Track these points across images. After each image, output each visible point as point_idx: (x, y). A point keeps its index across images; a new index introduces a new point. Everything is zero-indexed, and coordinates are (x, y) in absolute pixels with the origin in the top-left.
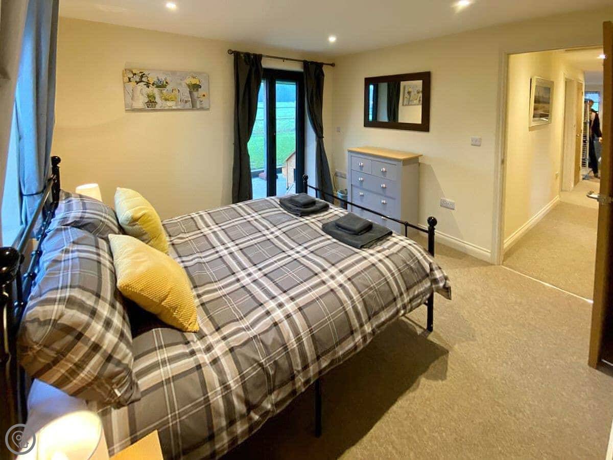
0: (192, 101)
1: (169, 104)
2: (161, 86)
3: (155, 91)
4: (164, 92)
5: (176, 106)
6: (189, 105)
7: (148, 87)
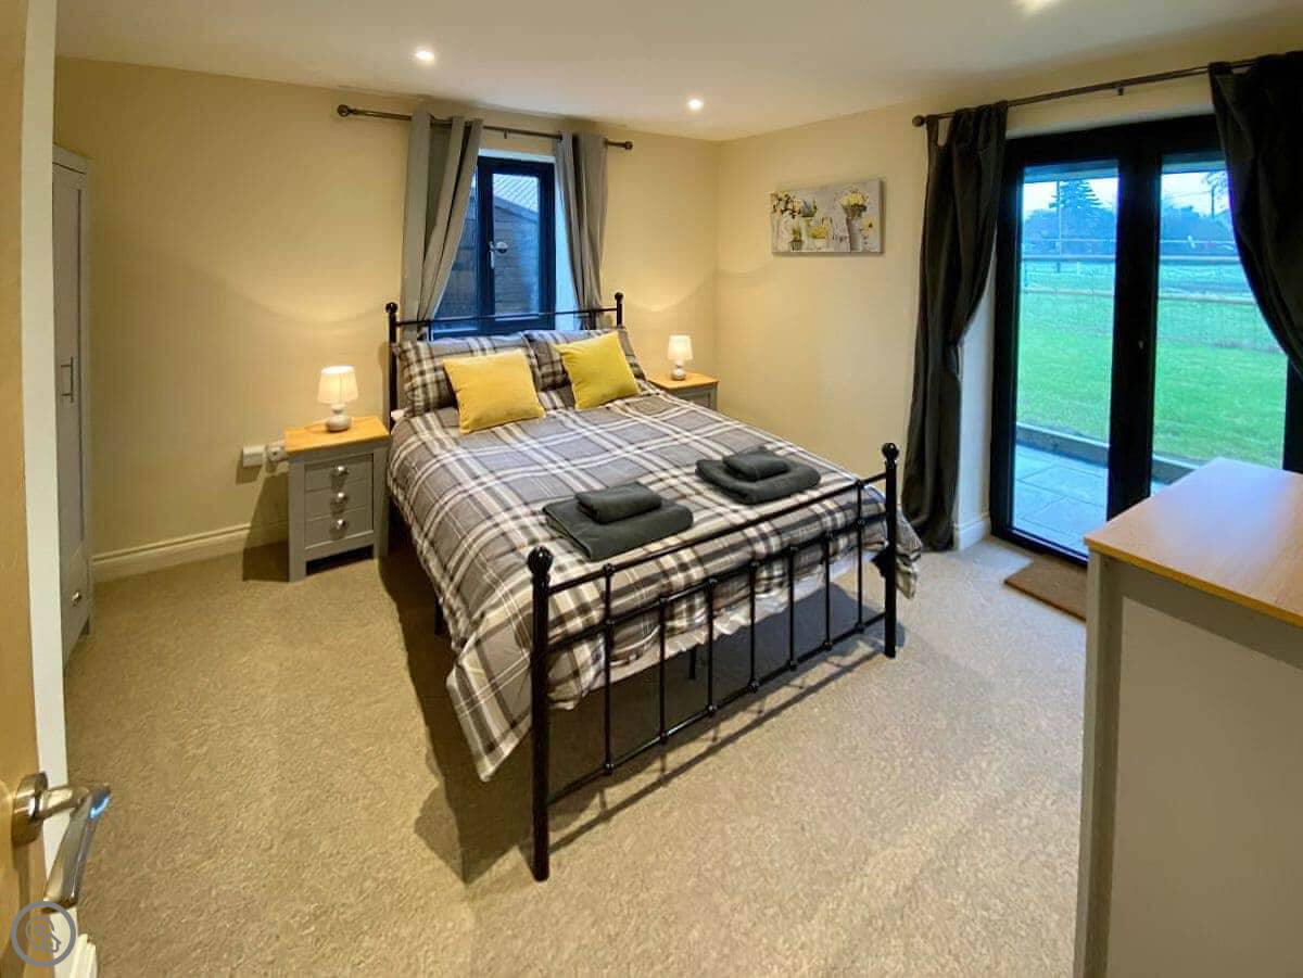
0: (850, 237)
1: (819, 243)
2: (808, 213)
3: (800, 222)
4: (812, 223)
5: (828, 247)
6: (845, 246)
7: (793, 217)
